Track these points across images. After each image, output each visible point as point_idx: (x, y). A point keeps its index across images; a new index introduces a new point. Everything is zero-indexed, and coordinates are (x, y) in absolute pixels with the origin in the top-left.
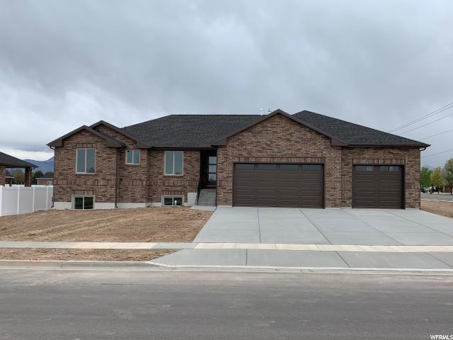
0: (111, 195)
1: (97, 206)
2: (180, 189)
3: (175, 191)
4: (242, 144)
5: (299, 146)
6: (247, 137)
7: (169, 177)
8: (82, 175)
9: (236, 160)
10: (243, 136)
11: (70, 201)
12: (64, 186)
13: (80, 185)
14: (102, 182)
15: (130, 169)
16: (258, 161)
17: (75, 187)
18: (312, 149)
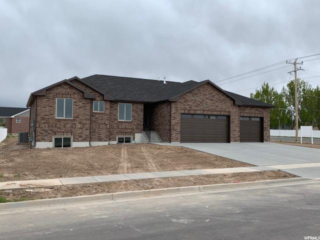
0: (86, 136)
1: (74, 144)
2: (129, 131)
3: (126, 133)
4: (186, 101)
5: (217, 104)
6: (189, 97)
7: (122, 122)
8: (62, 120)
9: (183, 112)
10: (187, 96)
11: (51, 141)
12: (46, 129)
13: (60, 128)
14: (79, 126)
15: (97, 116)
16: (195, 112)
17: (55, 129)
18: (224, 107)
